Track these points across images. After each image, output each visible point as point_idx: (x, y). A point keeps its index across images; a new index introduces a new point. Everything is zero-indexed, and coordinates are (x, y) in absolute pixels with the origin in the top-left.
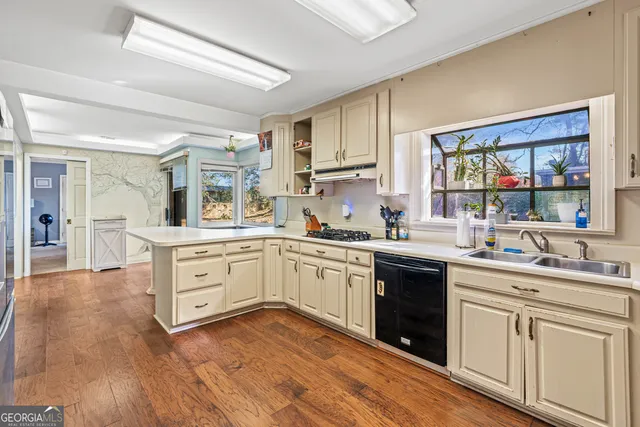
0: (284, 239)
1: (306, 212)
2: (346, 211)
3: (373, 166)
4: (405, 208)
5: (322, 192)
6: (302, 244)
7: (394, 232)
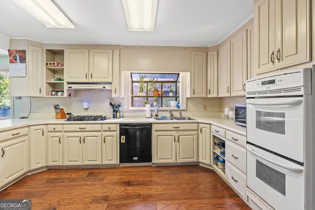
0: (46, 124)
1: (56, 107)
2: (85, 105)
3: (110, 83)
4: (121, 103)
5: (70, 95)
6: (65, 126)
7: (118, 114)
